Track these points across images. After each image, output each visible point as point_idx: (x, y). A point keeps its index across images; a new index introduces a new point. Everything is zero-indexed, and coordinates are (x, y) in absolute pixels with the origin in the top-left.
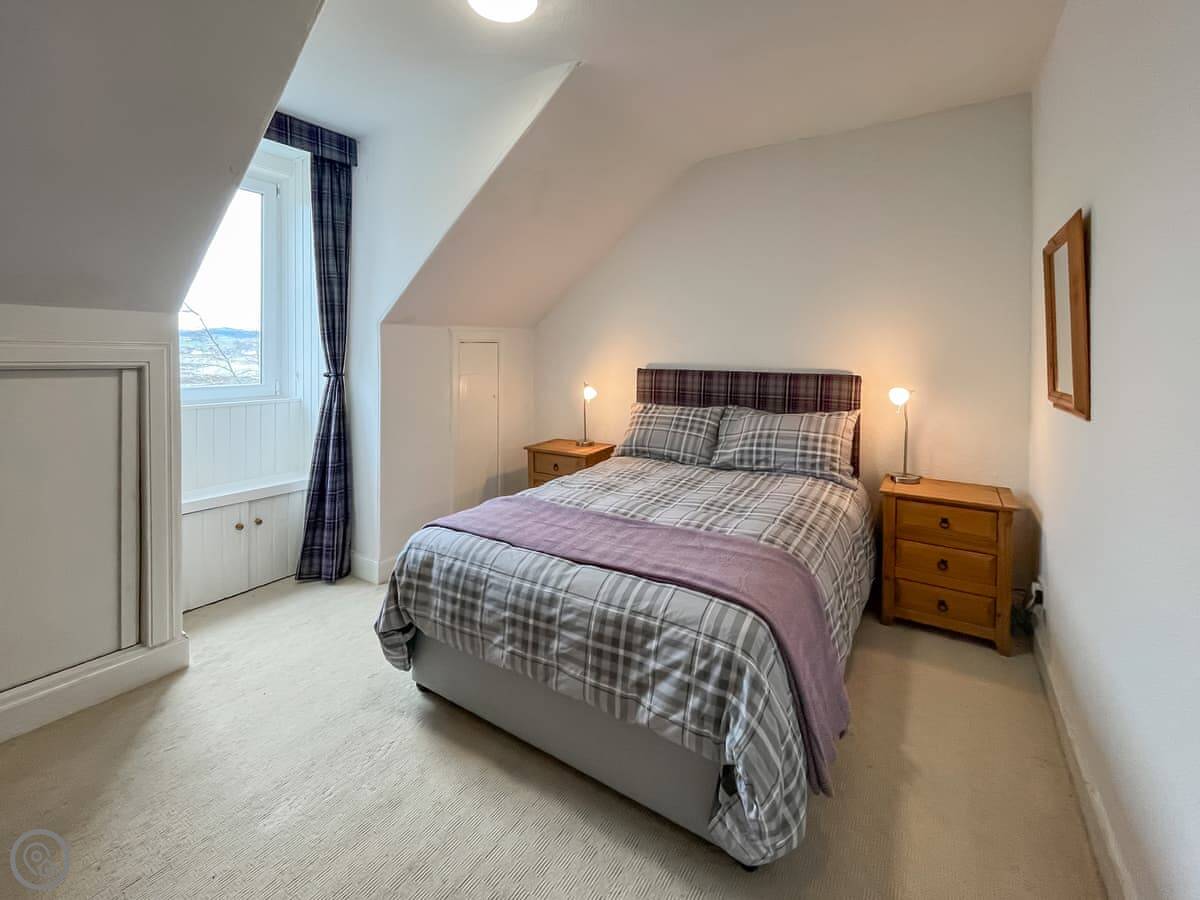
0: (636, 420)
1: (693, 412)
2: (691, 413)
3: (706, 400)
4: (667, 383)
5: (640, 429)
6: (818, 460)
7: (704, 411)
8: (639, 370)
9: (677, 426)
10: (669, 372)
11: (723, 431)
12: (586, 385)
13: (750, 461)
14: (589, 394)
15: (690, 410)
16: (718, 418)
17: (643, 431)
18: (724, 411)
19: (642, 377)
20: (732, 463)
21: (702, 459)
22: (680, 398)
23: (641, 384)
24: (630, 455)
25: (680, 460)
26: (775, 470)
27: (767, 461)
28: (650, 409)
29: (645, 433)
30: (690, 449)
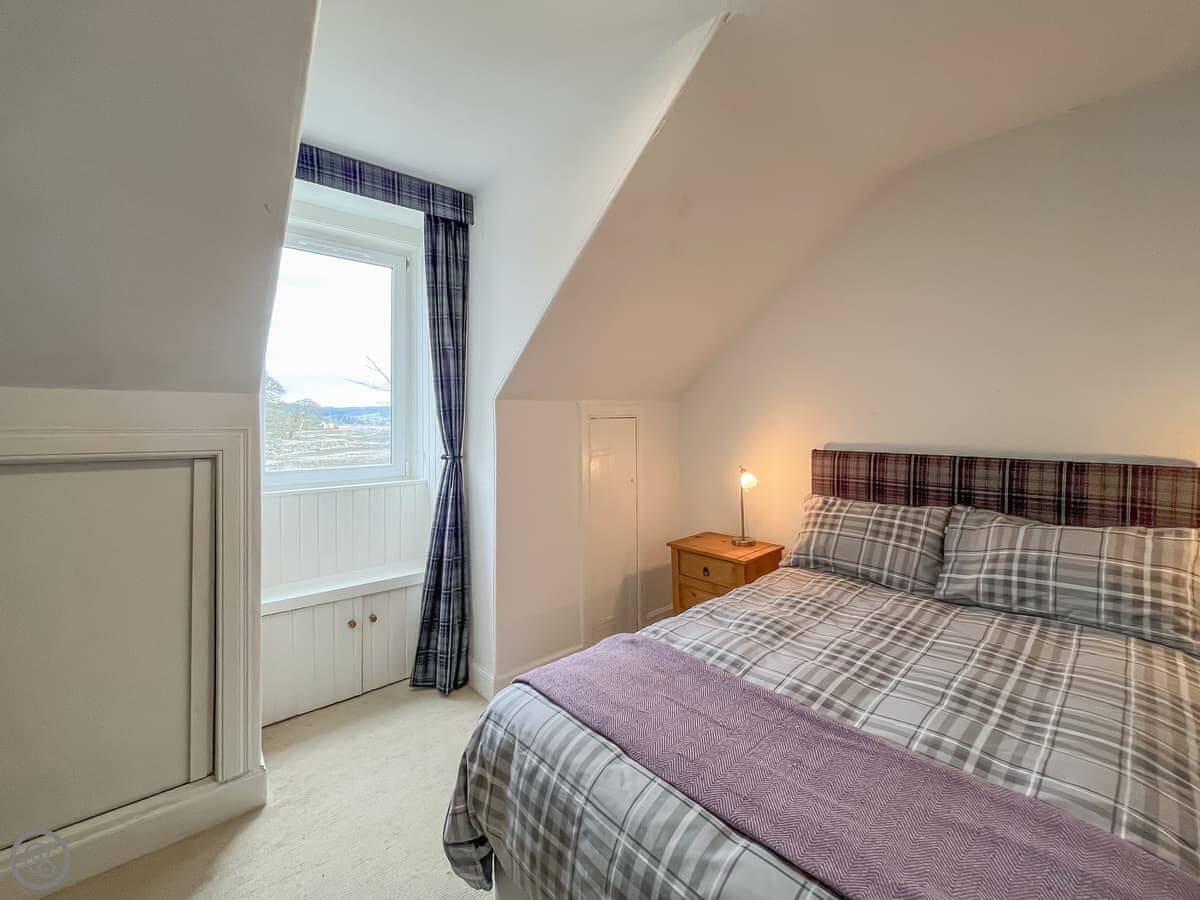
0: (812, 519)
1: (899, 514)
2: (898, 514)
3: (918, 495)
4: (857, 471)
5: (820, 533)
6: (1147, 611)
7: (917, 513)
8: (815, 452)
9: (876, 533)
10: (859, 455)
11: (951, 544)
12: (743, 470)
13: (1007, 597)
14: (747, 480)
15: (896, 510)
16: (940, 524)
17: (823, 537)
18: (950, 513)
19: (819, 462)
20: (973, 598)
21: (923, 585)
22: (877, 492)
23: (818, 471)
24: (806, 566)
25: (883, 583)
26: (1056, 617)
27: (1039, 601)
28: (833, 504)
29: (827, 540)
30: (898, 568)
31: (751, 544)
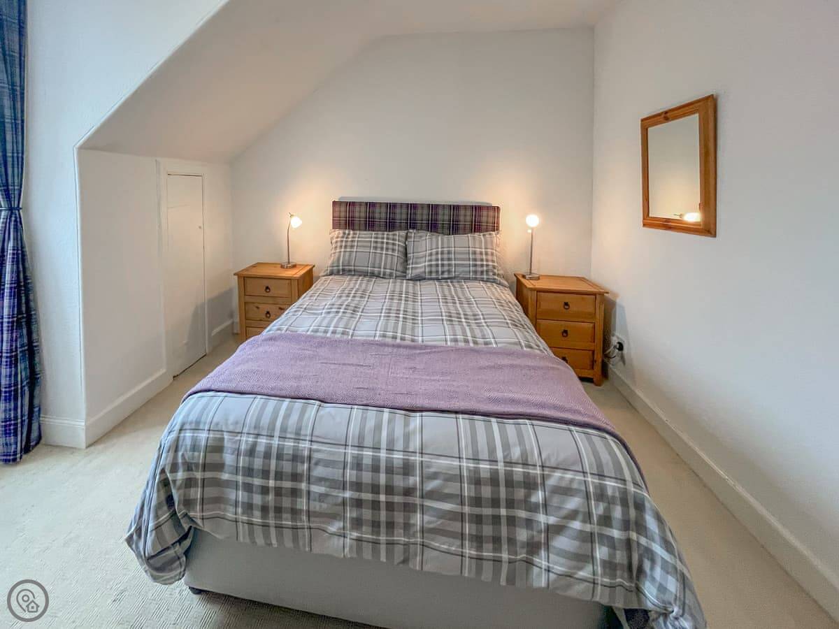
0: (339, 244)
1: (385, 236)
3: (391, 226)
4: (360, 213)
5: (345, 252)
7: (394, 235)
8: (334, 203)
9: (376, 248)
10: (360, 204)
11: (410, 250)
12: (292, 216)
13: (437, 272)
14: (296, 222)
15: (383, 234)
16: (404, 240)
17: (347, 254)
18: (407, 234)
19: (336, 208)
20: (423, 275)
21: (399, 273)
22: (370, 225)
23: (337, 214)
24: (338, 273)
25: (381, 276)
26: (455, 278)
27: (449, 272)
28: (349, 234)
29: (350, 255)
30: (388, 267)
31: (294, 266)
